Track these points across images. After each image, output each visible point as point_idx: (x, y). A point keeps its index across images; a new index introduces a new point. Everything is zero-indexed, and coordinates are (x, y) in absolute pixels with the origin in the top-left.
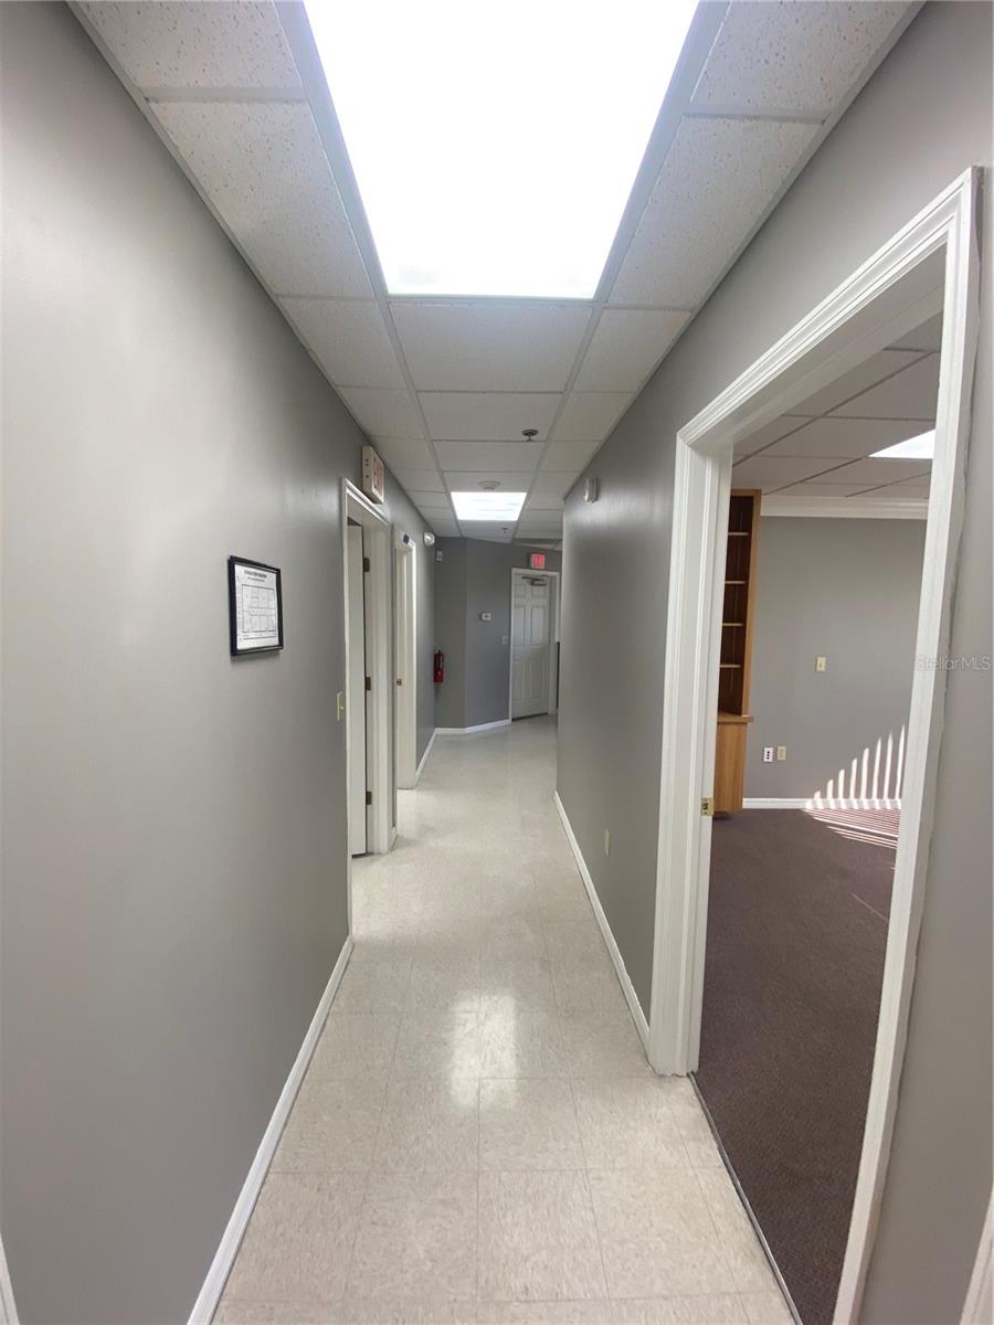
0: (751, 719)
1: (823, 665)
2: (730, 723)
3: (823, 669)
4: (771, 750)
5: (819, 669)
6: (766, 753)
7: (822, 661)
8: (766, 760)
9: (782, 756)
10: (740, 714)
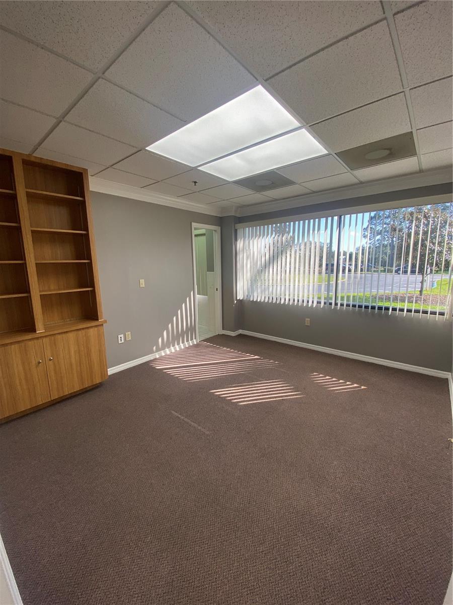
0: (105, 321)
1: (144, 283)
2: (92, 327)
3: (144, 286)
4: (122, 336)
5: (141, 286)
6: (119, 338)
7: (142, 281)
8: (120, 342)
9: (129, 338)
10: (97, 320)
